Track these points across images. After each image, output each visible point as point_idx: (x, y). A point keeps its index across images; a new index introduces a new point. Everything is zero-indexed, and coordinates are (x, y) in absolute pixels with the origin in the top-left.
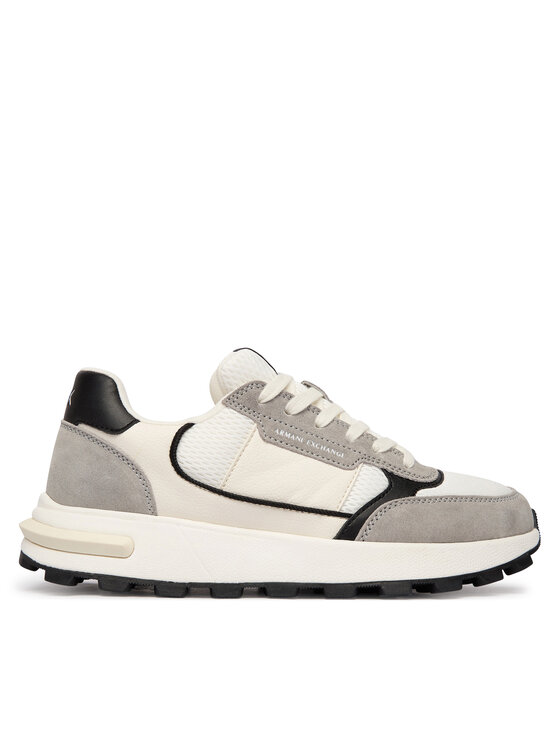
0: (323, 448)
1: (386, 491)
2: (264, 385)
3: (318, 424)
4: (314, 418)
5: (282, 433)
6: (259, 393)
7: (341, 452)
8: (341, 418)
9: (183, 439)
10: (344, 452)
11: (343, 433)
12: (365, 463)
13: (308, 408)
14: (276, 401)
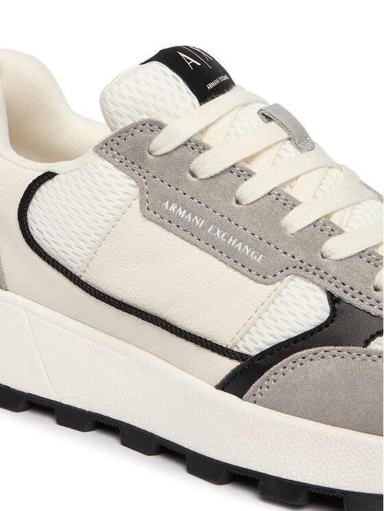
0: (232, 241)
1: (319, 328)
2: (161, 127)
3: (240, 198)
4: (236, 187)
5: (173, 208)
6: (151, 140)
7: (259, 252)
8: (288, 190)
9: (38, 194)
10: (265, 252)
11: (278, 217)
12: (297, 275)
13: (231, 169)
14: (176, 154)
